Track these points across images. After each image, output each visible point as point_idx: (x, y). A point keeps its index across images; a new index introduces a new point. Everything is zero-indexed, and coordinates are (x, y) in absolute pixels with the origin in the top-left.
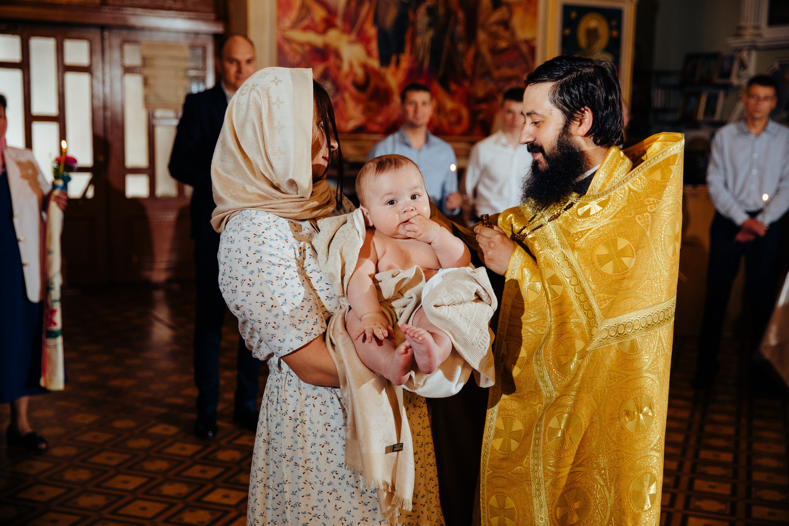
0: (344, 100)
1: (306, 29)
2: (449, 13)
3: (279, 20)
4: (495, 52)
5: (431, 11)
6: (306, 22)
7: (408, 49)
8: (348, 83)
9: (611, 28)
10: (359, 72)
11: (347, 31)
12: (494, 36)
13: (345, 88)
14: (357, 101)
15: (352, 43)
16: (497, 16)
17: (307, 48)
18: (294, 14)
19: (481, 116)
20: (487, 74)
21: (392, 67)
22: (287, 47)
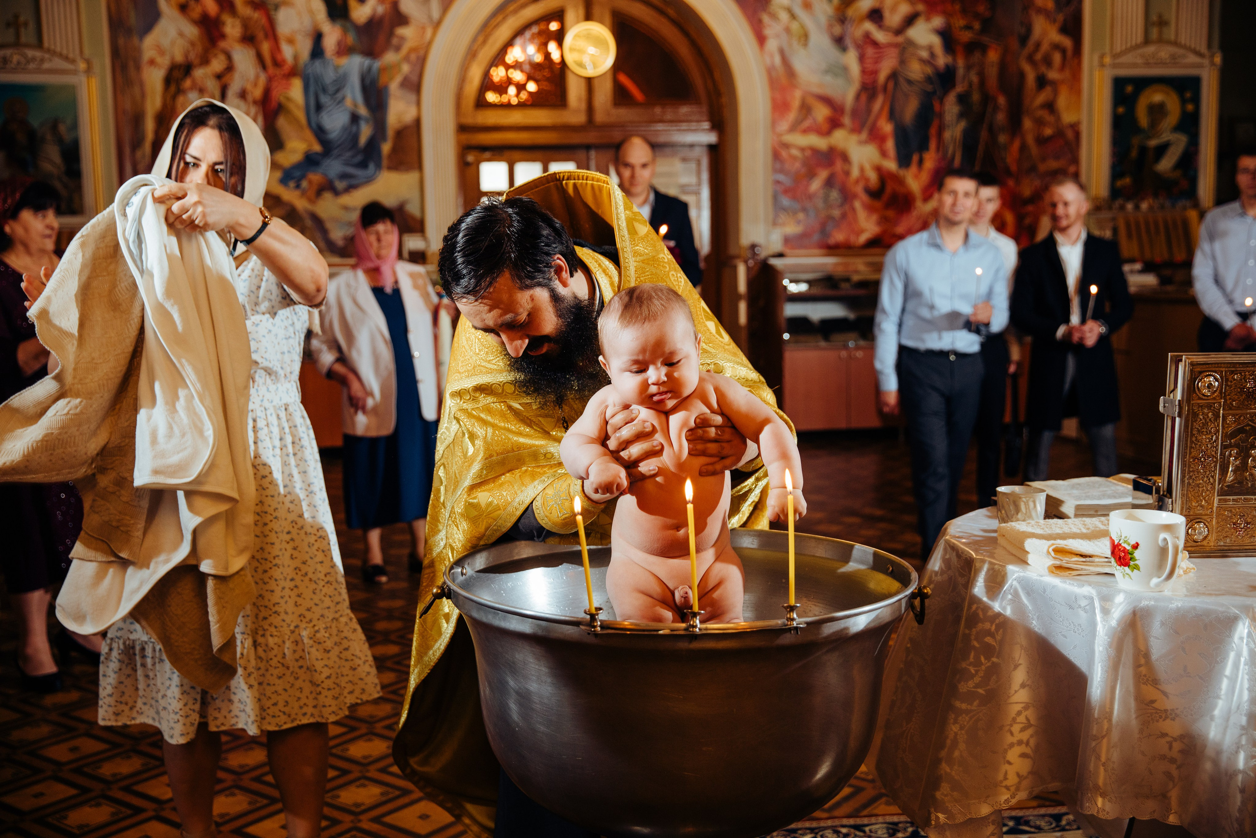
0: (854, 210)
1: (805, 131)
2: (987, 99)
3: (774, 123)
4: (1041, 141)
5: (962, 99)
6: (807, 124)
7: (933, 145)
8: (859, 189)
9: (1184, 102)
10: (873, 176)
11: (856, 130)
12: (1040, 123)
13: (855, 196)
14: (870, 209)
15: (861, 143)
16: (1042, 98)
17: (808, 153)
18: (792, 116)
19: (1028, 221)
20: (1033, 169)
21: (914, 168)
22: (784, 154)
